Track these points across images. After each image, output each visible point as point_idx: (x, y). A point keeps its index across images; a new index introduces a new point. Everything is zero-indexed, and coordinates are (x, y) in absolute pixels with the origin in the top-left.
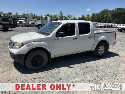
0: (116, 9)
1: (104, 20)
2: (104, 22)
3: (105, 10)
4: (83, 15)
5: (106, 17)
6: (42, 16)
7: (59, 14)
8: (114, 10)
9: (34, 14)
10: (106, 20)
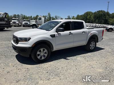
0: (97, 11)
1: (87, 21)
2: (87, 23)
3: (88, 12)
4: (69, 16)
5: (89, 18)
6: (31, 17)
7: (48, 15)
8: (96, 12)
9: (24, 15)
10: (89, 21)
